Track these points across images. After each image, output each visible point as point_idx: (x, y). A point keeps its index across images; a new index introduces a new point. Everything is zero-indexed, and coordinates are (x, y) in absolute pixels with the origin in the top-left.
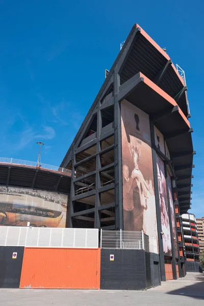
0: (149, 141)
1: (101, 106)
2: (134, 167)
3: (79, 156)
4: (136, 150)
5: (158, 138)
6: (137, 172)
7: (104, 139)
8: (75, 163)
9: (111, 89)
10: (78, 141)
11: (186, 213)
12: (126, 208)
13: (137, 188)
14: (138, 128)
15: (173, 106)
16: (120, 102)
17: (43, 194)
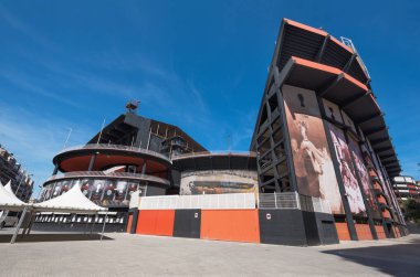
0: (319, 113)
1: (268, 97)
2: (302, 139)
3: (259, 140)
4: (303, 124)
5: (331, 109)
6: (306, 143)
7: (274, 122)
8: (257, 146)
9: (273, 81)
10: (257, 129)
11: (398, 176)
12: (298, 174)
13: (308, 156)
14: (303, 105)
15: (337, 76)
16: (280, 89)
17: (238, 172)
